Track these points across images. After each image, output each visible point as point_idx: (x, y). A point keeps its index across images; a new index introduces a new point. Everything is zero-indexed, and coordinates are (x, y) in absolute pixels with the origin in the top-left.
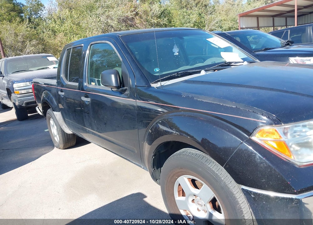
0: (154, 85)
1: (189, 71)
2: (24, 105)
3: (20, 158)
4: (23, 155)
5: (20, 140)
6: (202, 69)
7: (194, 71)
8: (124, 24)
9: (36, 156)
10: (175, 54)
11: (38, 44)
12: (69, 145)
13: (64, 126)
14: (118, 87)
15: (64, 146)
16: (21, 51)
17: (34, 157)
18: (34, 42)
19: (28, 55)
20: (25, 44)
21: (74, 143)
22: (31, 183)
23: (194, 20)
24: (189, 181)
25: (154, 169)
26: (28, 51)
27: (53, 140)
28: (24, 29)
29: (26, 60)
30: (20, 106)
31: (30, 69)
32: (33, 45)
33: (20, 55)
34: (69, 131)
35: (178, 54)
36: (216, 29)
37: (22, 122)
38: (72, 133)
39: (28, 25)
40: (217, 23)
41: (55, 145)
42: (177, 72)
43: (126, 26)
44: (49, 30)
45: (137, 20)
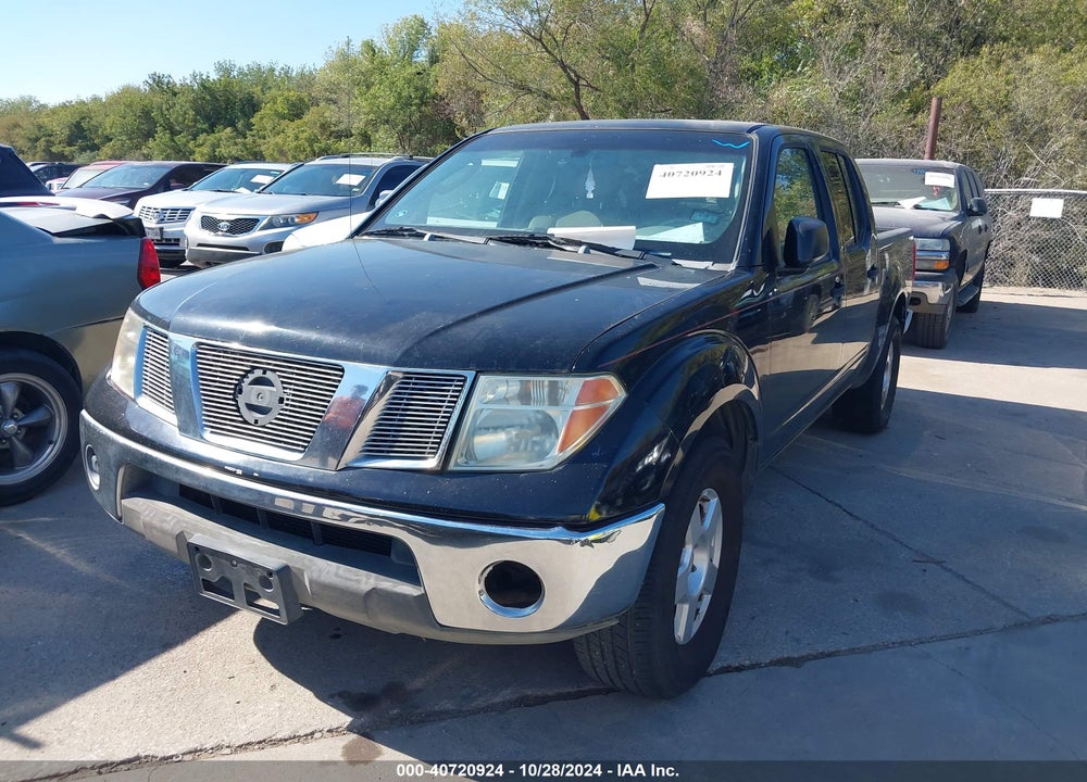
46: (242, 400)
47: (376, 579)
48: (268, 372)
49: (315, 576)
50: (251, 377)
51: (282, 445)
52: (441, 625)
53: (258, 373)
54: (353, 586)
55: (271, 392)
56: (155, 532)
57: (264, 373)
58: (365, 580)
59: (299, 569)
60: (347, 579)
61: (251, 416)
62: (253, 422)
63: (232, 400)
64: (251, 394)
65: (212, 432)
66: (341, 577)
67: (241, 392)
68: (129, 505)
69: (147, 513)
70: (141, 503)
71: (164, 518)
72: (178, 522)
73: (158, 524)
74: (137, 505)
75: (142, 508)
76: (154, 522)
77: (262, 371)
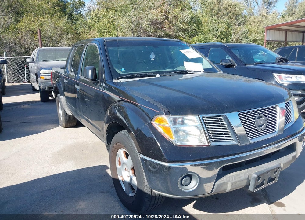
0: (115, 81)
1: (147, 74)
2: (46, 89)
3: (31, 129)
4: (34, 128)
5: (37, 117)
6: (158, 73)
7: (152, 74)
8: (152, 27)
9: (43, 130)
10: (151, 60)
11: (73, 38)
12: (70, 125)
13: (66, 108)
14: (92, 80)
15: (66, 125)
16: (58, 42)
17: (41, 130)
18: (70, 36)
19: (63, 47)
20: (62, 37)
21: (75, 124)
22: (31, 148)
23: (222, 29)
24: (124, 153)
25: (108, 144)
26: (63, 43)
27: (59, 120)
28: (63, 23)
29: (55, 51)
30: (43, 89)
31: (57, 60)
32: (69, 39)
33: (56, 46)
34: (70, 113)
35: (154, 60)
36: (242, 39)
37: (43, 103)
38: (71, 115)
39: (67, 21)
40: (244, 34)
41: (60, 123)
42: (137, 74)
43: (155, 29)
44: (87, 25)
45: (166, 24)
47: (291, 155)
49: (284, 162)
50: (257, 117)
53: (258, 116)
55: (263, 119)
58: (290, 157)
59: (280, 163)
62: (261, 130)
66: (287, 159)
68: (221, 182)
69: (231, 180)
70: (225, 179)
71: (239, 176)
72: (245, 174)
73: (239, 179)
74: (224, 180)
75: (228, 179)
76: (237, 180)
77: (259, 115)
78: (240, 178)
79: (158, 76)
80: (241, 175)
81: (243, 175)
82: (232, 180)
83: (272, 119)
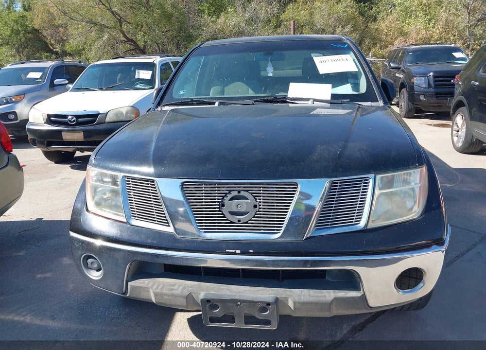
46: (225, 210)
47: (334, 293)
48: (242, 192)
49: (297, 299)
50: (230, 196)
51: (262, 231)
52: (371, 307)
53: (235, 193)
54: (322, 299)
55: (246, 202)
56: (165, 297)
57: (239, 192)
58: (329, 295)
59: (285, 298)
60: (317, 296)
61: (235, 219)
62: (237, 222)
63: (218, 211)
64: (232, 206)
65: (204, 232)
66: (313, 296)
67: (223, 205)
68: (137, 285)
69: (155, 287)
70: (146, 282)
71: (171, 287)
72: (184, 288)
73: (169, 292)
74: (144, 283)
75: (150, 285)
76: (164, 291)
77: (237, 192)
78: (172, 290)
79: (217, 104)
80: (176, 287)
81: (181, 288)
82: (157, 288)
83: (274, 206)
